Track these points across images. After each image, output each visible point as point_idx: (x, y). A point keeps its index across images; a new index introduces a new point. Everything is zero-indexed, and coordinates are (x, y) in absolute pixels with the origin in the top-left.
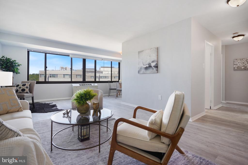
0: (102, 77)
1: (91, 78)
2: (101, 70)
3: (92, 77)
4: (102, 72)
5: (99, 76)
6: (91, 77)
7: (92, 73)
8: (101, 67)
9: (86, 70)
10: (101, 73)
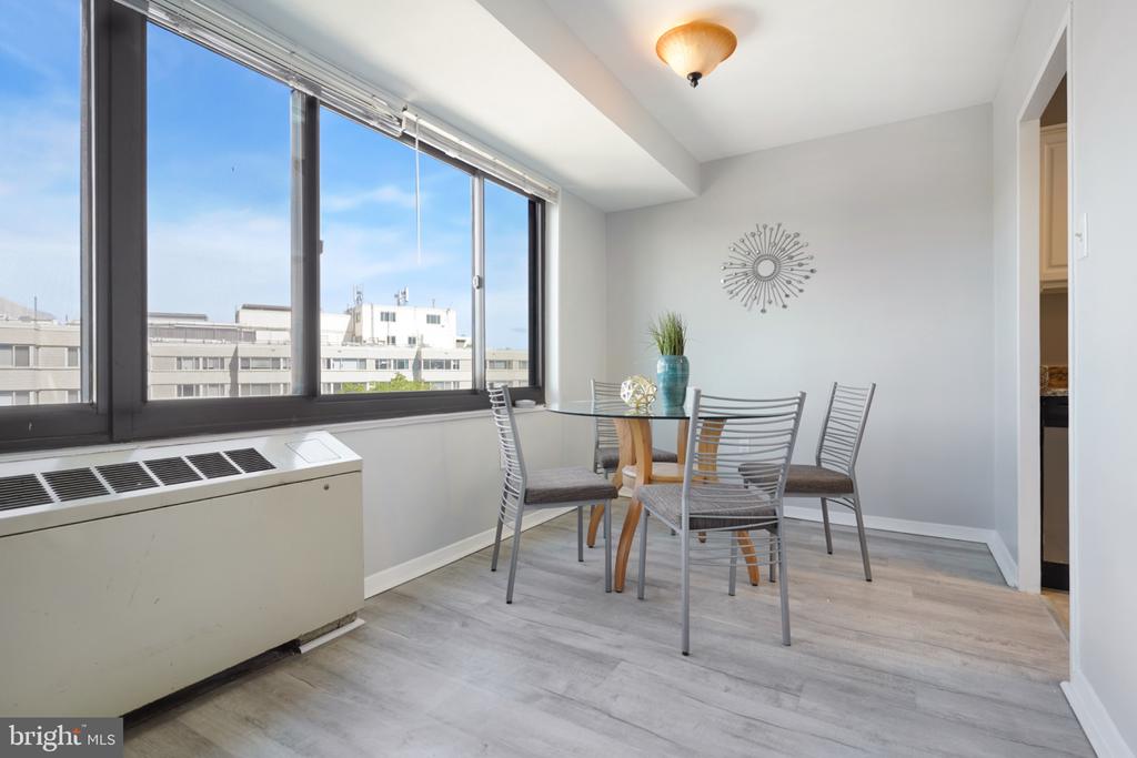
0: (253, 363)
1: (180, 367)
2: (241, 319)
3: (184, 363)
4: (250, 336)
5: (235, 358)
6: (179, 359)
7: (186, 337)
8: (245, 307)
9: (150, 321)
10: (246, 339)
